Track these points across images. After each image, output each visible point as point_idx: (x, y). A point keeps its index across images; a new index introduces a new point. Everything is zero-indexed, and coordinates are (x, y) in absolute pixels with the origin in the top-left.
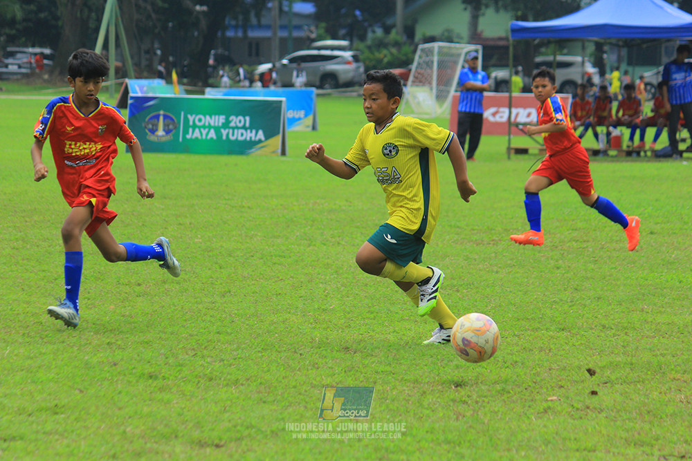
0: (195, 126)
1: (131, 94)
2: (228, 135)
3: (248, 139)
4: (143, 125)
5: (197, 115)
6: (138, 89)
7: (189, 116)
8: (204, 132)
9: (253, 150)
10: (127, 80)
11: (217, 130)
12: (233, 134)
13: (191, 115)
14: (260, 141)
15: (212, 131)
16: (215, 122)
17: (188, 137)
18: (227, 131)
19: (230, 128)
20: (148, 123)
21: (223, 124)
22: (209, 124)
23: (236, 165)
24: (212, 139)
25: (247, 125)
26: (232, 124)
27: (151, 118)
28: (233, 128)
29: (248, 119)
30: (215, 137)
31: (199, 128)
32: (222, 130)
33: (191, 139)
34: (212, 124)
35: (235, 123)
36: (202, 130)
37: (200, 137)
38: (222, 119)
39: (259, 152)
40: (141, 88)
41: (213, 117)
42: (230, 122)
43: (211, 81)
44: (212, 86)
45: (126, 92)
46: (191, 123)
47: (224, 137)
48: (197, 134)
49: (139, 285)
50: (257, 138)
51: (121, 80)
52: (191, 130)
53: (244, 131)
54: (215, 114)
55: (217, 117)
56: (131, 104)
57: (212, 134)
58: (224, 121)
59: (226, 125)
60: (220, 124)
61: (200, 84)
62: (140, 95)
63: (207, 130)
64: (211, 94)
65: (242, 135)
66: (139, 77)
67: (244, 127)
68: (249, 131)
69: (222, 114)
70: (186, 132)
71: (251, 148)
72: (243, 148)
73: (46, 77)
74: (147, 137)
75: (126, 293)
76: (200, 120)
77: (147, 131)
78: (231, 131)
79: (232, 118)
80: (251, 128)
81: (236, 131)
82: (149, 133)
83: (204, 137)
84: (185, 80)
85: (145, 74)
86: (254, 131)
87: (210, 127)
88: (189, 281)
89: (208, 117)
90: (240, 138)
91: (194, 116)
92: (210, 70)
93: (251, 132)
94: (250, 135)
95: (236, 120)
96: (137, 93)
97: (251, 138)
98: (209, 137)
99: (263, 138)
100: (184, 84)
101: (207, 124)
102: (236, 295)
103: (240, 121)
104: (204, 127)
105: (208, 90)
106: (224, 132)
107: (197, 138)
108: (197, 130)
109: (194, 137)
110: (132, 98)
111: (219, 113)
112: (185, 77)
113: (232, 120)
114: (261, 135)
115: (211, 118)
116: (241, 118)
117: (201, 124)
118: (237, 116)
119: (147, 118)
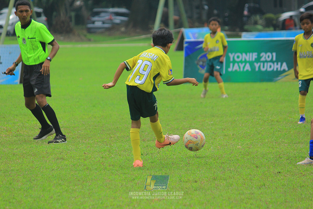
0: (234, 62)
1: (186, 40)
2: (259, 67)
3: (275, 69)
4: (196, 62)
5: (236, 53)
6: (191, 35)
7: (230, 54)
8: (242, 66)
9: (279, 78)
10: (183, 30)
11: (251, 64)
12: (264, 67)
13: (232, 53)
14: (284, 71)
15: (248, 65)
16: (249, 58)
17: (230, 70)
18: (259, 64)
19: (261, 62)
20: (199, 61)
21: (255, 59)
22: (245, 59)
23: (267, 89)
24: (247, 70)
25: (274, 59)
26: (263, 59)
27: (201, 57)
28: (264, 62)
29: (274, 54)
30: (250, 69)
31: (238, 62)
32: (255, 64)
33: (232, 72)
34: (247, 59)
35: (265, 58)
36: (240, 64)
37: (238, 70)
38: (254, 56)
39: (284, 79)
40: (194, 35)
41: (248, 54)
42: (261, 57)
43: (246, 27)
44: (247, 31)
45: (182, 38)
46: (231, 59)
47: (257, 69)
48: (236, 67)
49: (196, 182)
50: (282, 69)
51: (177, 30)
52: (231, 65)
53: (271, 64)
54: (250, 52)
55: (251, 54)
56: (186, 47)
57: (248, 67)
58: (256, 57)
59: (258, 60)
60: (254, 59)
61: (238, 30)
62: (192, 40)
63: (243, 64)
64: (246, 37)
65: (270, 67)
66: (192, 26)
67: (272, 61)
68: (275, 64)
69: (255, 52)
70: (227, 66)
71: (277, 76)
72: (272, 77)
73: (123, 29)
74: (199, 71)
75: (187, 188)
76: (238, 57)
77: (199, 67)
78: (262, 64)
79: (263, 54)
80: (277, 61)
81: (266, 64)
82: (200, 68)
83: (242, 69)
84: (227, 28)
85: (197, 24)
86: (279, 64)
87: (246, 62)
88: (234, 177)
89: (244, 55)
90: (269, 69)
91: (233, 54)
92: (245, 19)
93: (277, 64)
94: (276, 67)
95: (265, 56)
96: (190, 39)
97: (277, 69)
98: (245, 69)
99: (287, 69)
100: (225, 31)
101: (243, 60)
102: (269, 188)
103: (269, 57)
104: (241, 62)
105: (244, 34)
106: (257, 65)
107: (236, 71)
108: (236, 65)
109: (234, 69)
110: (187, 42)
111: (253, 51)
112: (227, 25)
113: (263, 56)
114: (285, 66)
115: (246, 54)
116: (269, 54)
117: (239, 60)
118: (266, 53)
119: (198, 58)
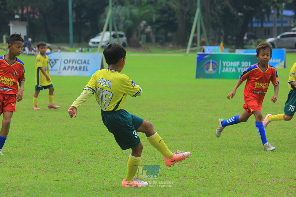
0: (226, 67)
2: (241, 70)
4: (203, 66)
5: (227, 61)
7: (223, 62)
8: (230, 69)
10: (204, 47)
11: (236, 68)
12: (243, 70)
16: (235, 65)
17: (223, 71)
19: (241, 67)
20: (205, 65)
21: (239, 66)
22: (232, 65)
24: (233, 72)
26: (243, 66)
27: (207, 63)
28: (243, 67)
29: (250, 62)
31: (228, 67)
38: (237, 64)
40: (209, 50)
42: (241, 65)
46: (224, 65)
47: (239, 71)
48: (227, 70)
52: (224, 69)
54: (235, 61)
57: (234, 70)
58: (239, 64)
59: (240, 66)
60: (237, 66)
70: (222, 69)
74: (205, 72)
77: (205, 69)
79: (243, 62)
83: (230, 71)
87: (232, 67)
89: (232, 63)
91: (225, 62)
103: (246, 64)
104: (230, 67)
105: (237, 50)
106: (239, 69)
107: (227, 72)
111: (237, 61)
113: (243, 64)
116: (246, 63)
117: (229, 65)
118: (245, 61)
119: (205, 63)
